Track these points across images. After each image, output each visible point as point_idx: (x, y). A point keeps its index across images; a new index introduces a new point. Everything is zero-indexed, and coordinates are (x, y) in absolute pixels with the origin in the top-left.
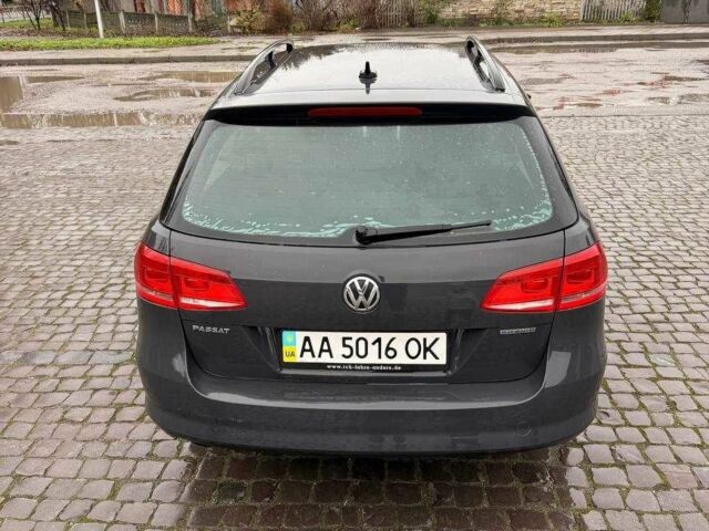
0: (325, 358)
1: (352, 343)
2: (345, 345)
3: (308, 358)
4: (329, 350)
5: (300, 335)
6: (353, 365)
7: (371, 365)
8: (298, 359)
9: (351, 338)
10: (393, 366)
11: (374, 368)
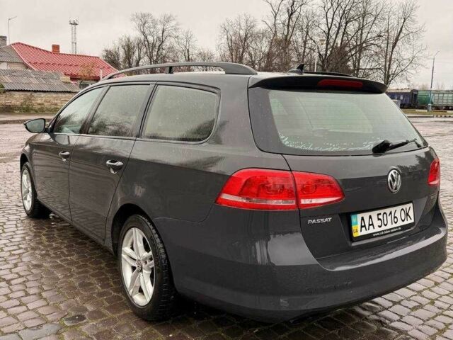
0: (371, 230)
1: (381, 217)
2: (379, 219)
3: (364, 232)
4: (372, 224)
5: (359, 216)
6: (383, 231)
7: (390, 229)
8: (360, 234)
9: (380, 214)
10: (398, 227)
11: (392, 231)
